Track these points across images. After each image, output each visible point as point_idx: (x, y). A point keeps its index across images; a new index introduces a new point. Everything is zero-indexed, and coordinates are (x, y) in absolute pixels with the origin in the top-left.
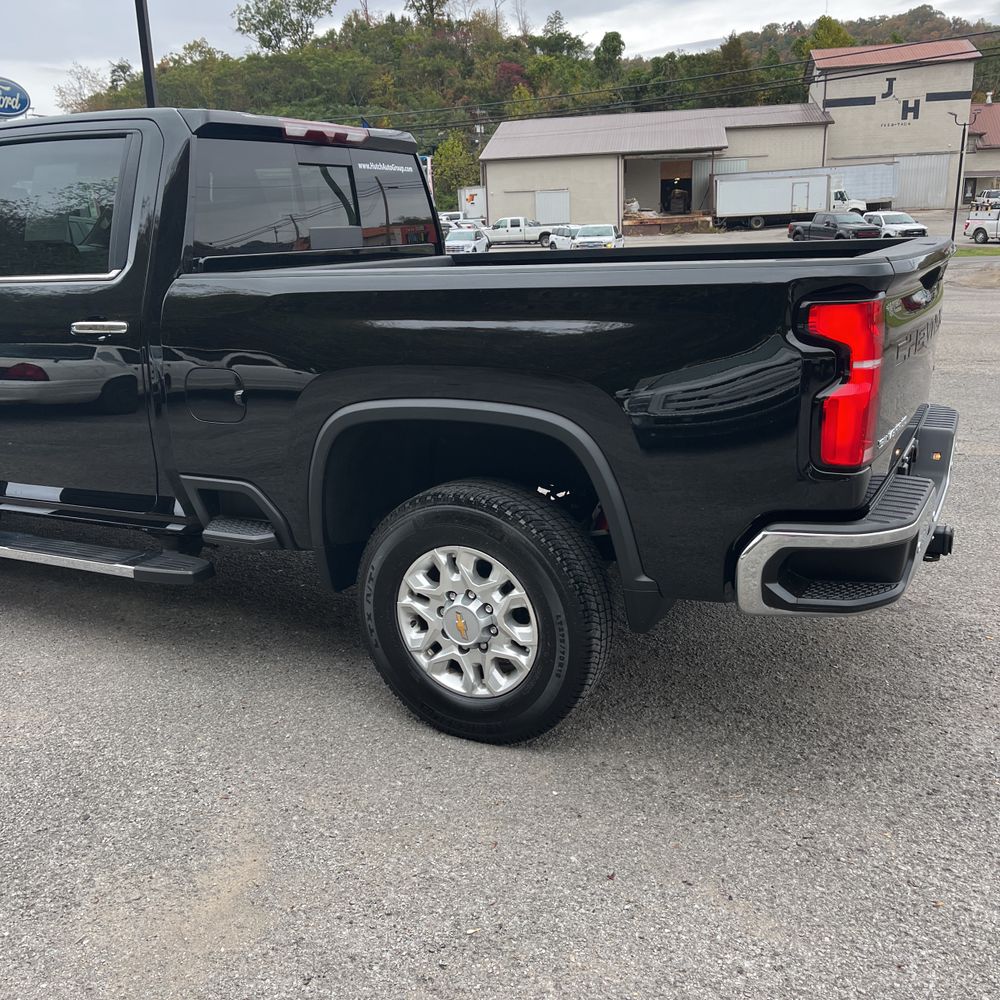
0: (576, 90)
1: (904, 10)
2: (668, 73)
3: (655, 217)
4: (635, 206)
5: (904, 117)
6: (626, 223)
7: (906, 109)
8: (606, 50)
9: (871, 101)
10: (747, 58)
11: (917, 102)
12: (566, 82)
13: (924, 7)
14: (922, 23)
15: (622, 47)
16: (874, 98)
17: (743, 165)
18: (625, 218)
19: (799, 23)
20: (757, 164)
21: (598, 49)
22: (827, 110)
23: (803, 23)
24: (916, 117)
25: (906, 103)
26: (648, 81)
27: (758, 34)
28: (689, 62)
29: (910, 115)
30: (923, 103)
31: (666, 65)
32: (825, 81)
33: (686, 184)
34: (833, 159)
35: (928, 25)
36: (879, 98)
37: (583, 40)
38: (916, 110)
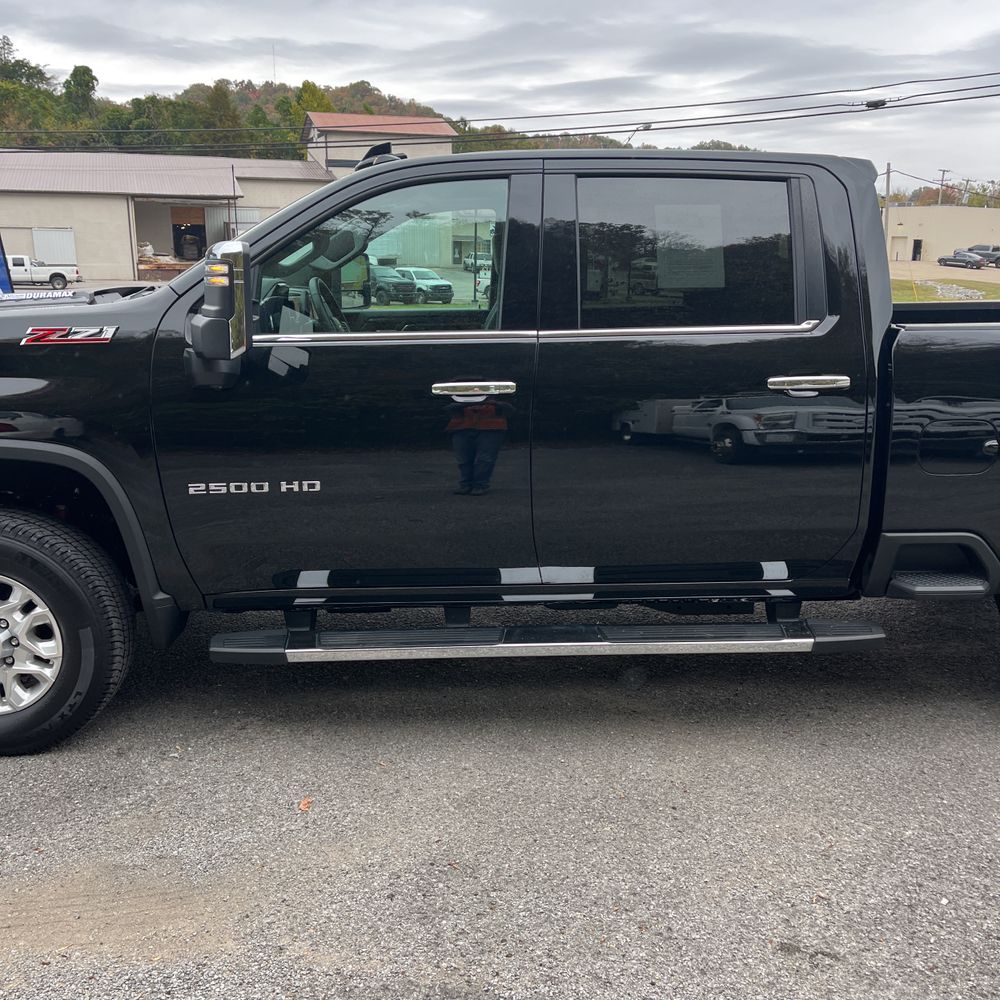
1: (346, 84)
2: (152, 116)
3: (170, 262)
4: (149, 250)
8: (77, 84)
10: (234, 111)
12: (35, 113)
13: (363, 82)
14: (363, 96)
15: (95, 83)
17: (256, 215)
18: (140, 262)
19: (250, 82)
21: (68, 82)
22: (330, 169)
23: (254, 83)
26: (130, 122)
27: (209, 87)
28: (174, 107)
31: (149, 108)
32: (327, 147)
33: (199, 229)
35: (368, 100)
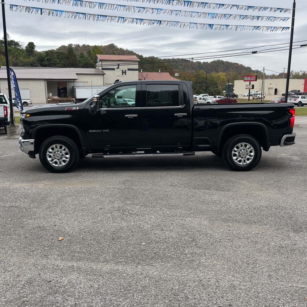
0: (21, 59)
2: (51, 56)
3: (57, 98)
4: (51, 95)
5: (123, 74)
6: (49, 100)
7: (123, 72)
8: (29, 47)
9: (114, 69)
10: (75, 54)
11: (125, 71)
12: (17, 56)
13: (112, 44)
14: (112, 48)
15: (35, 47)
16: (115, 69)
17: (81, 84)
18: (48, 98)
19: (78, 45)
20: (86, 84)
21: (27, 47)
22: (103, 71)
23: (80, 45)
24: (126, 74)
25: (123, 71)
26: (44, 58)
28: (57, 53)
29: (124, 74)
30: (127, 71)
31: (49, 53)
33: (65, 89)
34: (106, 84)
35: (114, 49)
36: (116, 69)
37: (19, 43)
38: (125, 72)
